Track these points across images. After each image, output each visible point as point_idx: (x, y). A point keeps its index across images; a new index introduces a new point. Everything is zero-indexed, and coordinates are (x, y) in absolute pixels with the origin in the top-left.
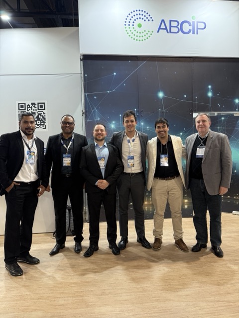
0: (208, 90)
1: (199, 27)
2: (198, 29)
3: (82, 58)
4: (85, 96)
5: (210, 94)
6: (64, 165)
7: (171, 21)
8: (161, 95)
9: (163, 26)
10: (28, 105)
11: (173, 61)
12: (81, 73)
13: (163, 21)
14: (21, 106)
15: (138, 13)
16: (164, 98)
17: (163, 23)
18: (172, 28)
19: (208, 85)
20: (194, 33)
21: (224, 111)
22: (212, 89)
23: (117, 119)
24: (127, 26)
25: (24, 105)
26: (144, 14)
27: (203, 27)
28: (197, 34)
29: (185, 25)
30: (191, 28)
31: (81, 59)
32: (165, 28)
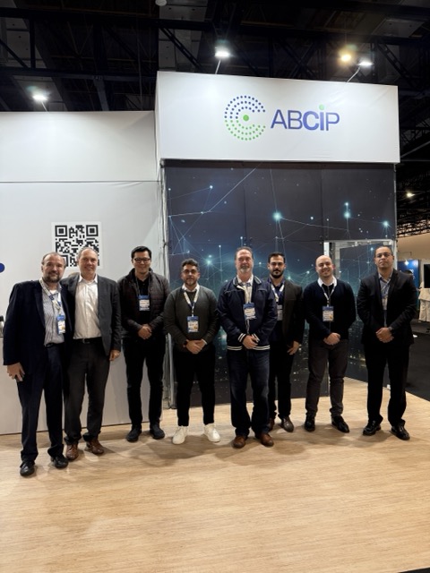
0: (344, 209)
1: (329, 120)
2: (328, 123)
3: (163, 163)
4: (168, 219)
5: (347, 215)
7: (290, 112)
9: (279, 119)
10: (72, 228)
13: (279, 111)
14: (60, 230)
15: (244, 100)
16: (282, 221)
17: (279, 115)
18: (292, 122)
19: (345, 202)
20: (322, 129)
21: (369, 238)
22: (350, 207)
23: (215, 252)
24: (228, 119)
26: (253, 102)
27: (335, 120)
28: (327, 129)
29: (310, 117)
30: (318, 121)
31: (161, 165)
32: (281, 121)
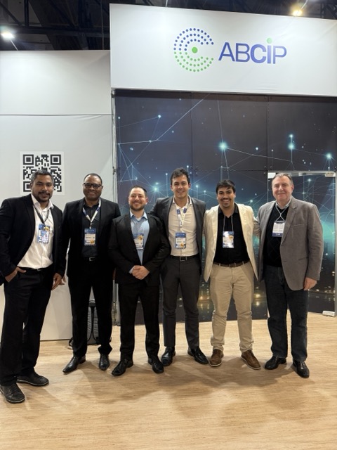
0: (288, 141)
1: (277, 54)
2: (275, 56)
3: (113, 93)
4: (117, 146)
5: (292, 147)
6: (86, 244)
7: (237, 45)
8: (223, 146)
9: (227, 52)
10: (37, 158)
11: (240, 100)
12: (113, 115)
13: (227, 44)
14: (28, 159)
15: (193, 32)
16: (227, 151)
17: (227, 47)
18: (239, 54)
19: (290, 134)
20: (269, 62)
21: (311, 170)
22: (294, 139)
23: (162, 180)
24: (177, 51)
25: (31, 157)
26: (201, 34)
27: (283, 53)
28: (274, 63)
29: (257, 51)
30: (266, 54)
31: (112, 95)
32: (229, 53)
